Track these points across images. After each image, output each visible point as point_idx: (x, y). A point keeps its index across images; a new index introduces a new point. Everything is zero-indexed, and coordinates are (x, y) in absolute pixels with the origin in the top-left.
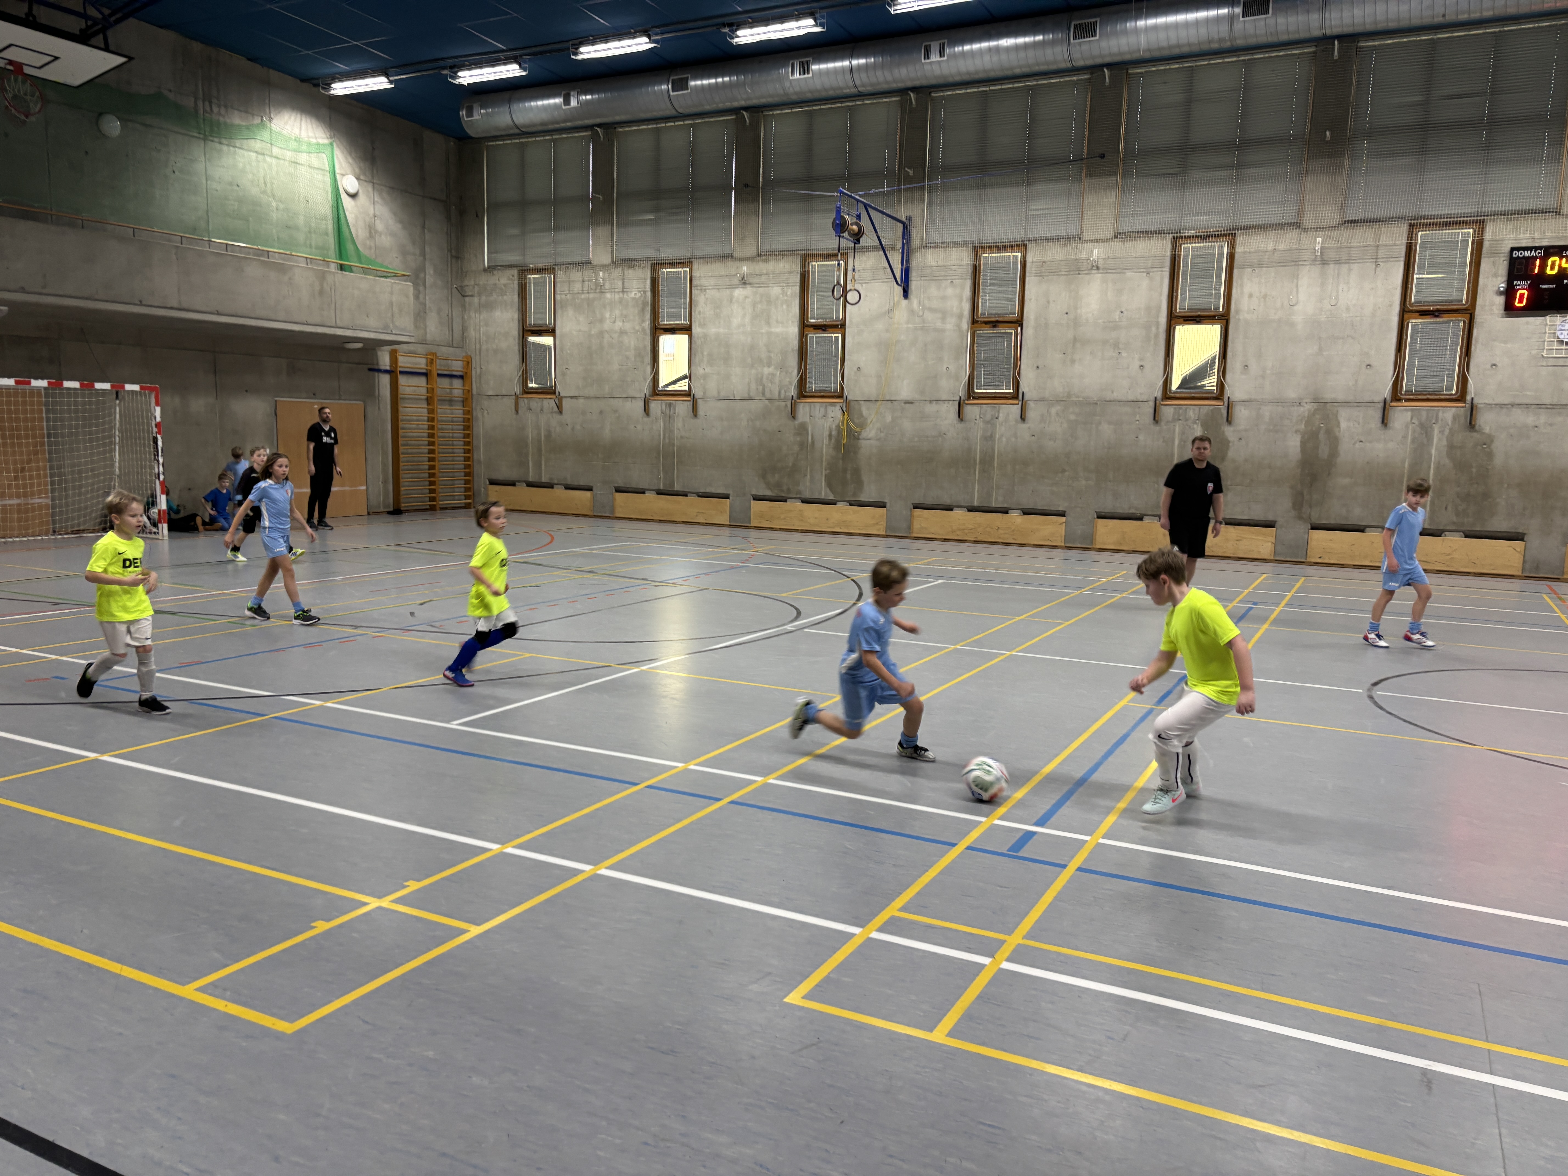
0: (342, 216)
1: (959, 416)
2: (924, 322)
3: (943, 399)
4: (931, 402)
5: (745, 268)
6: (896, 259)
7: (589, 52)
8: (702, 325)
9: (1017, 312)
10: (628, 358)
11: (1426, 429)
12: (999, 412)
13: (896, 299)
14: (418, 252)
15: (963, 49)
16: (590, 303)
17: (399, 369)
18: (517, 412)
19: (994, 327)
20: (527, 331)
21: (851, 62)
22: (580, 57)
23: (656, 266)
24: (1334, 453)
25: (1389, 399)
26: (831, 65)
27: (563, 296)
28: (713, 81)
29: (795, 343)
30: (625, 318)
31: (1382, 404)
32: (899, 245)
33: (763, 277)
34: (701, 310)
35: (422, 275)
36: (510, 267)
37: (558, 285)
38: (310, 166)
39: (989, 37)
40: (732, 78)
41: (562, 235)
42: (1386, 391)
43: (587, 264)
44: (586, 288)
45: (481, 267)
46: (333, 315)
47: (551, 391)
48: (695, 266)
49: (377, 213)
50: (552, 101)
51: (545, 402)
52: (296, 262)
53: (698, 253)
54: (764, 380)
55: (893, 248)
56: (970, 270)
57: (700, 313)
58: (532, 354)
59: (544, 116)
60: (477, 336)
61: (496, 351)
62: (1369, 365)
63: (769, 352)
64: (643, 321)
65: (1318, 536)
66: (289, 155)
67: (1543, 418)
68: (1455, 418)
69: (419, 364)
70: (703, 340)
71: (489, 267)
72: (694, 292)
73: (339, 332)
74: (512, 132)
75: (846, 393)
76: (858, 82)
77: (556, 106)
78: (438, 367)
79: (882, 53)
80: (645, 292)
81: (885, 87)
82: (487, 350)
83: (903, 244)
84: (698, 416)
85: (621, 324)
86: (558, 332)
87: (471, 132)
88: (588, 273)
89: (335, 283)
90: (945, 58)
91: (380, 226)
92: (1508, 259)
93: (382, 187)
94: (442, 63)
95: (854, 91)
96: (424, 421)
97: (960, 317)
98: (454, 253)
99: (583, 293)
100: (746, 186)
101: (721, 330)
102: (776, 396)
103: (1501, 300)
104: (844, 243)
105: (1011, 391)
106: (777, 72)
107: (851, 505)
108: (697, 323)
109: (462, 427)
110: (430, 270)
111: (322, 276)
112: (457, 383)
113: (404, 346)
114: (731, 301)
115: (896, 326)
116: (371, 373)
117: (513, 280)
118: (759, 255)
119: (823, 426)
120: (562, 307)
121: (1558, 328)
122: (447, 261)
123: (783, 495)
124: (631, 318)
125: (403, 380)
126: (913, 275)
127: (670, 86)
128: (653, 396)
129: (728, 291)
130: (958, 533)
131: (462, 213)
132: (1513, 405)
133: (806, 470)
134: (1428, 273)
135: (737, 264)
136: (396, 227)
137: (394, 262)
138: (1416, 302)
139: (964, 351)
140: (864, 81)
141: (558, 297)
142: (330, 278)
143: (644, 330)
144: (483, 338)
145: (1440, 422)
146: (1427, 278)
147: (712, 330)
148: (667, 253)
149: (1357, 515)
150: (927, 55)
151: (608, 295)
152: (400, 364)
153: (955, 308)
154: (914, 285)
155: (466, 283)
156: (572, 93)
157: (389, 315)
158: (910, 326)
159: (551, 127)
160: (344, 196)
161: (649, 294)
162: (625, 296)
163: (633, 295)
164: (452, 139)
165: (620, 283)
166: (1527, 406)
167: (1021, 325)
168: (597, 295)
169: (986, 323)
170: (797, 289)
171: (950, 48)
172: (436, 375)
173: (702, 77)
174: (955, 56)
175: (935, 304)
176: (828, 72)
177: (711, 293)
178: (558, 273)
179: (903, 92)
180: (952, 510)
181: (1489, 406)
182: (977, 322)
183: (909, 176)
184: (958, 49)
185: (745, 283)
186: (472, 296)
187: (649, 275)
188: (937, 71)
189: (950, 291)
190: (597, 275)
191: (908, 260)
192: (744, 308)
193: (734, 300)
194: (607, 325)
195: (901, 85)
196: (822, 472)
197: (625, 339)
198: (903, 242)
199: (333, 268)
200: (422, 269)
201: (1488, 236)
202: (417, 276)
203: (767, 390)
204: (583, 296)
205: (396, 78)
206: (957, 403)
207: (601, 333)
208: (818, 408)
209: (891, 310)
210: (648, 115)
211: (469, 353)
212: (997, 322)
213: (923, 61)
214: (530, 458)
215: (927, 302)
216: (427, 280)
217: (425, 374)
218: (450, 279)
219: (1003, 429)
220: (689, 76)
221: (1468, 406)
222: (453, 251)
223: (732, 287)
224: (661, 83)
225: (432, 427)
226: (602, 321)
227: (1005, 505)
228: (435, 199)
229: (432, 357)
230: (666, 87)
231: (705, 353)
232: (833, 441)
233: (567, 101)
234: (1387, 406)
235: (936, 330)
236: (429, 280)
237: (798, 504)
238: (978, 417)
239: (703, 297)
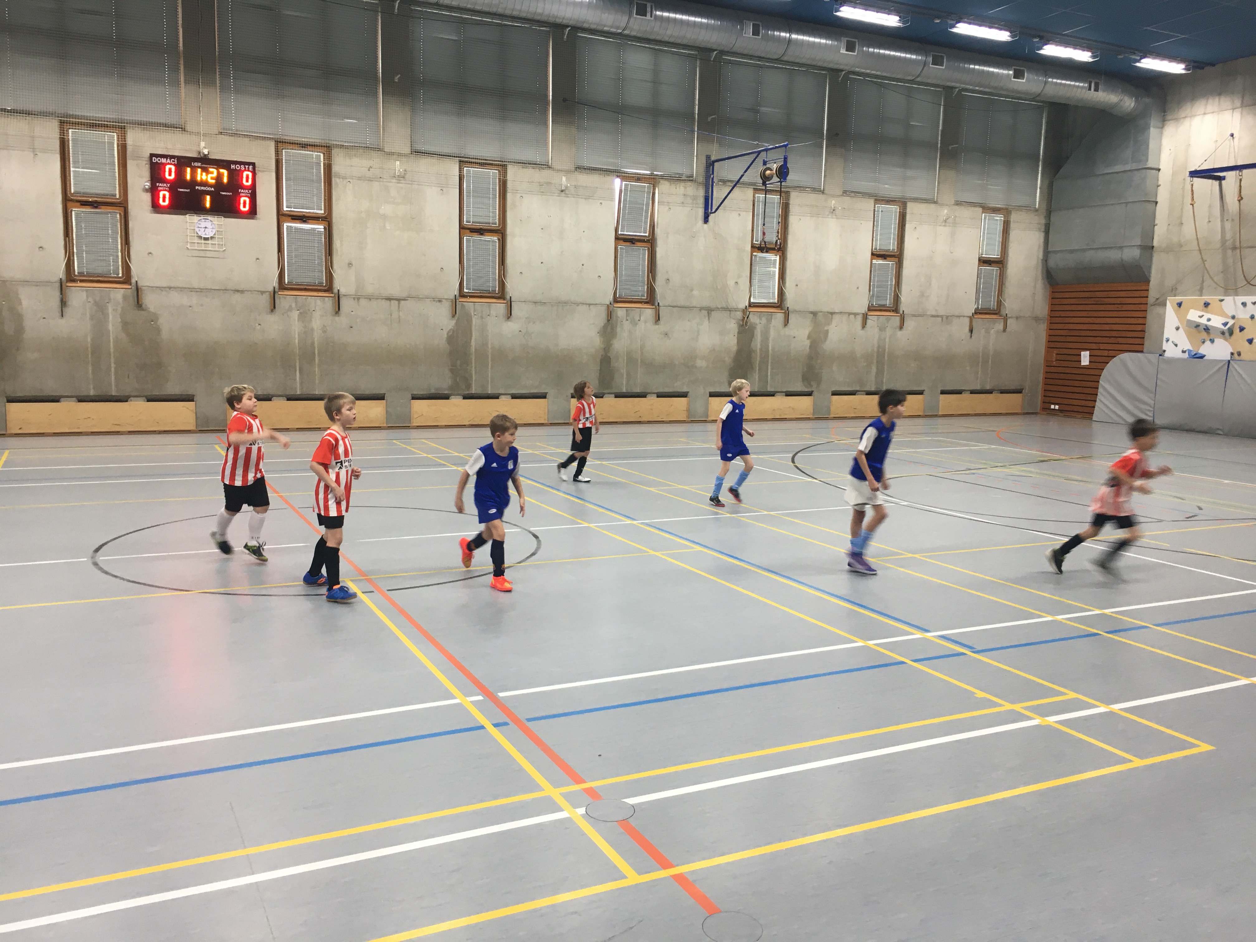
11: (100, 308)
24: (20, 330)
25: (64, 278)
31: (58, 285)
42: (61, 273)
62: (41, 247)
65: (13, 407)
67: (194, 299)
68: (125, 297)
92: (149, 163)
103: (147, 197)
121: (196, 226)
132: (170, 288)
134: (83, 168)
138: (75, 193)
145: (112, 301)
146: (82, 171)
149: (50, 387)
166: (181, 289)
181: (150, 288)
201: (130, 141)
221: (134, 288)
234: (64, 286)
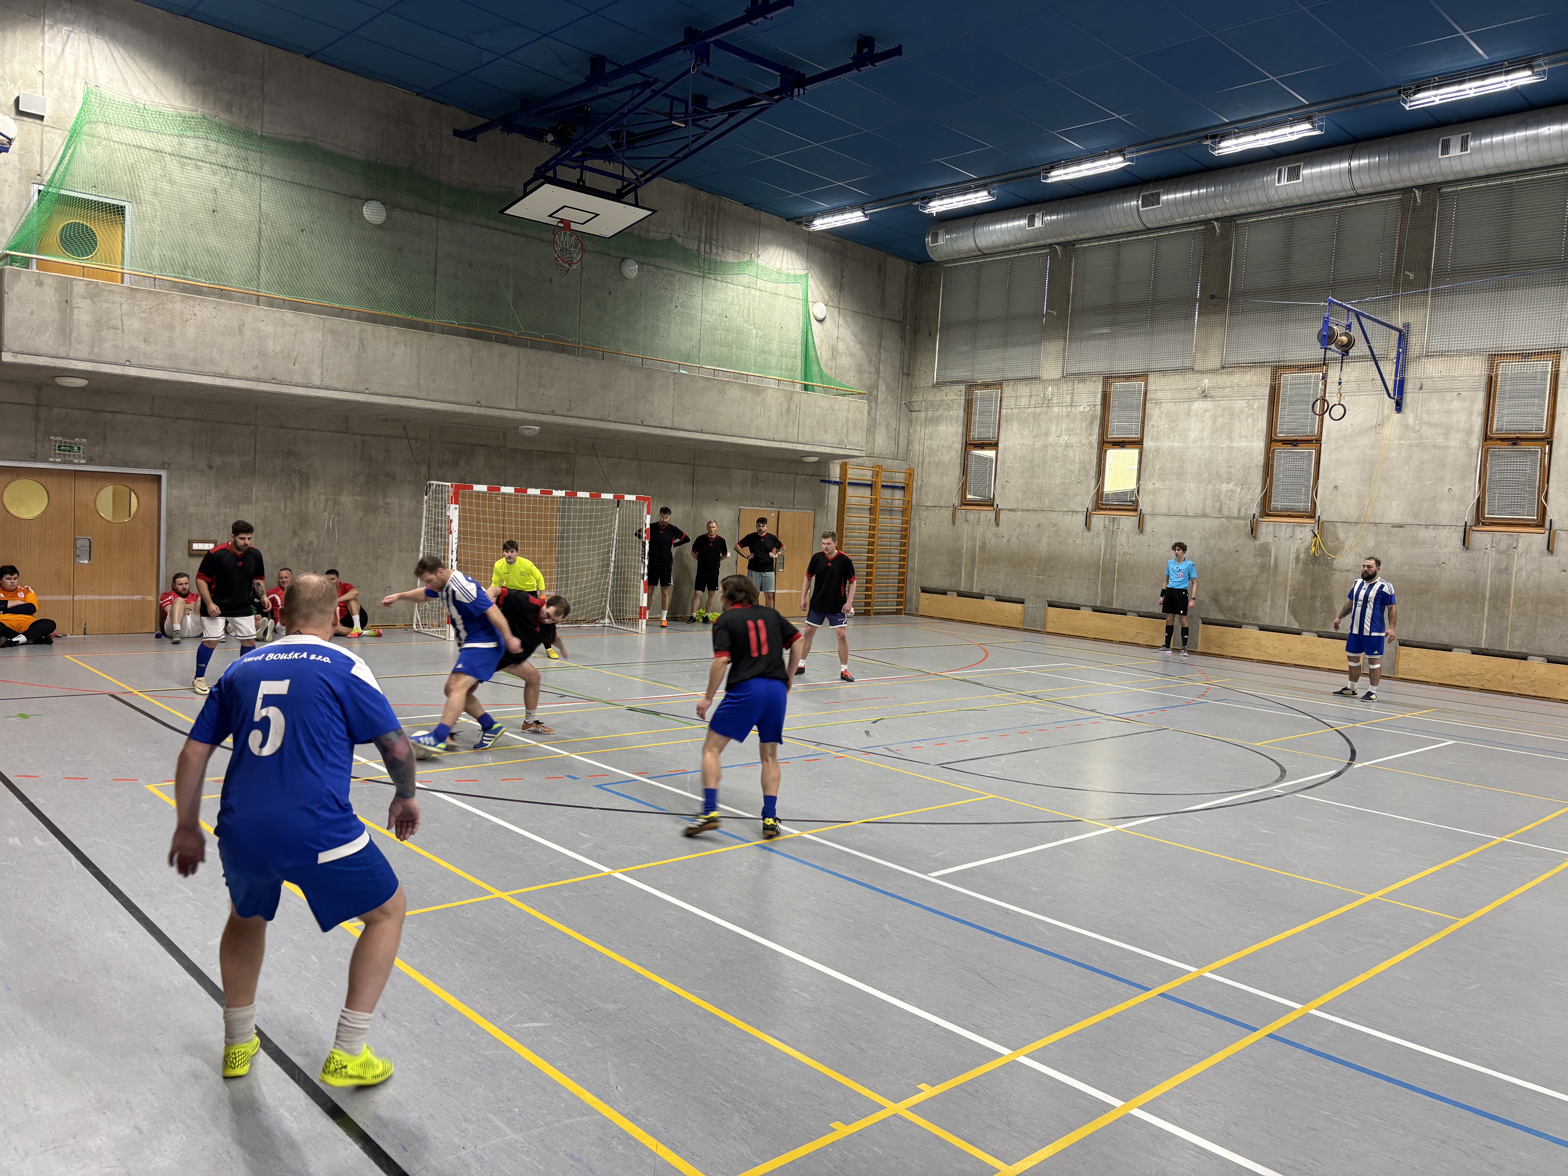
0: (810, 340)
1: (1464, 544)
2: (1421, 438)
3: (1443, 524)
4: (1427, 526)
5: (1206, 381)
6: (1389, 370)
7: (1059, 175)
8: (1155, 439)
9: (1544, 428)
10: (1071, 472)
12: (1517, 541)
13: (1386, 412)
14: (873, 370)
15: (1492, 141)
16: (1035, 417)
17: (848, 481)
18: (954, 523)
19: (1514, 444)
20: (970, 444)
21: (1350, 163)
22: (1049, 181)
23: (1108, 379)
26: (1325, 168)
27: (1010, 410)
28: (1188, 193)
29: (1260, 459)
30: (1070, 431)
32: (1394, 354)
33: (1226, 390)
34: (1155, 424)
35: (875, 392)
36: (957, 382)
37: (1004, 400)
38: (787, 297)
39: (1526, 125)
40: (1209, 190)
41: (1013, 352)
43: (1037, 378)
44: (1033, 402)
45: (930, 384)
46: (796, 432)
47: (989, 503)
48: (1152, 378)
49: (840, 336)
50: (1016, 223)
51: (983, 514)
52: (768, 383)
53: (1155, 366)
54: (1222, 497)
55: (1386, 358)
56: (1484, 381)
57: (1153, 426)
58: (972, 466)
59: (1007, 238)
60: (921, 449)
61: (937, 464)
63: (1229, 467)
64: (1090, 435)
66: (770, 286)
69: (866, 475)
70: (1154, 453)
71: (937, 383)
72: (1148, 405)
73: (800, 447)
74: (974, 254)
75: (1318, 513)
76: (1357, 184)
77: (1020, 228)
78: (883, 479)
79: (1389, 151)
80: (1094, 406)
81: (1390, 187)
82: (929, 463)
83: (1399, 353)
84: (1144, 532)
85: (1066, 438)
86: (1000, 445)
87: (934, 257)
88: (1037, 388)
89: (800, 402)
90: (1469, 152)
91: (841, 347)
93: (847, 312)
94: (915, 196)
95: (1352, 193)
96: (865, 529)
97: (1469, 433)
98: (905, 371)
99: (1029, 407)
100: (1213, 297)
101: (1176, 444)
102: (1236, 515)
104: (1330, 354)
105: (1536, 518)
106: (1261, 180)
107: (1319, 636)
108: (1150, 437)
109: (899, 536)
110: (882, 387)
111: (790, 396)
112: (898, 494)
113: (854, 460)
114: (1189, 415)
115: (1386, 442)
116: (823, 484)
117: (961, 396)
118: (1223, 368)
119: (1290, 548)
120: (1006, 421)
122: (899, 378)
123: (1238, 620)
124: (1078, 431)
125: (850, 491)
126: (1409, 387)
127: (1140, 202)
128: (1096, 511)
129: (1186, 405)
130: (1459, 678)
131: (915, 332)
133: (1267, 595)
135: (1198, 376)
136: (855, 348)
137: (851, 380)
139: (1473, 471)
140: (1364, 183)
141: (1003, 412)
142: (796, 398)
143: (1090, 443)
144: (927, 452)
147: (1166, 444)
148: (1121, 366)
150: (1446, 149)
151: (1056, 409)
152: (849, 476)
153: (1462, 424)
154: (1409, 397)
155: (915, 398)
156: (1037, 215)
157: (845, 430)
158: (1402, 442)
159: (1012, 248)
160: (813, 321)
161: (1099, 408)
162: (1073, 410)
163: (1081, 409)
164: (912, 263)
165: (1069, 398)
167: (1550, 443)
168: (1044, 410)
169: (1502, 440)
170: (1265, 402)
171: (1474, 141)
172: (880, 487)
173: (1176, 191)
174: (1480, 149)
175: (1436, 418)
176: (1321, 176)
177: (1166, 406)
178: (1005, 388)
179: (1407, 191)
180: (1450, 651)
182: (1491, 438)
183: (1408, 280)
184: (1486, 141)
185: (1205, 396)
186: (919, 411)
187: (1100, 390)
188: (1457, 166)
189: (1456, 405)
190: (1045, 389)
191: (1404, 370)
192: (1203, 422)
193: (1192, 414)
194: (1052, 439)
195: (1409, 184)
196: (1285, 598)
197: (1071, 453)
198: (1398, 351)
199: (798, 388)
200: (875, 386)
202: (870, 393)
203: (1225, 507)
204: (1029, 411)
205: (871, 211)
206: (1463, 529)
207: (1045, 447)
208: (1284, 528)
209: (1381, 425)
210: (1115, 231)
211: (912, 466)
212: (1518, 438)
213: (1440, 157)
214: (963, 569)
215: (1426, 417)
216: (879, 397)
217: (870, 486)
218: (900, 396)
219: (1523, 561)
220: (1162, 190)
222: (905, 369)
223: (1191, 400)
224: (1131, 200)
225: (872, 536)
226: (1047, 435)
227: (1524, 650)
228: (892, 320)
229: (878, 470)
230: (1135, 203)
231: (1157, 468)
232: (1300, 565)
233: (1031, 222)
235: (1435, 446)
236: (881, 397)
237: (1255, 632)
238: (1489, 545)
239: (1158, 410)
